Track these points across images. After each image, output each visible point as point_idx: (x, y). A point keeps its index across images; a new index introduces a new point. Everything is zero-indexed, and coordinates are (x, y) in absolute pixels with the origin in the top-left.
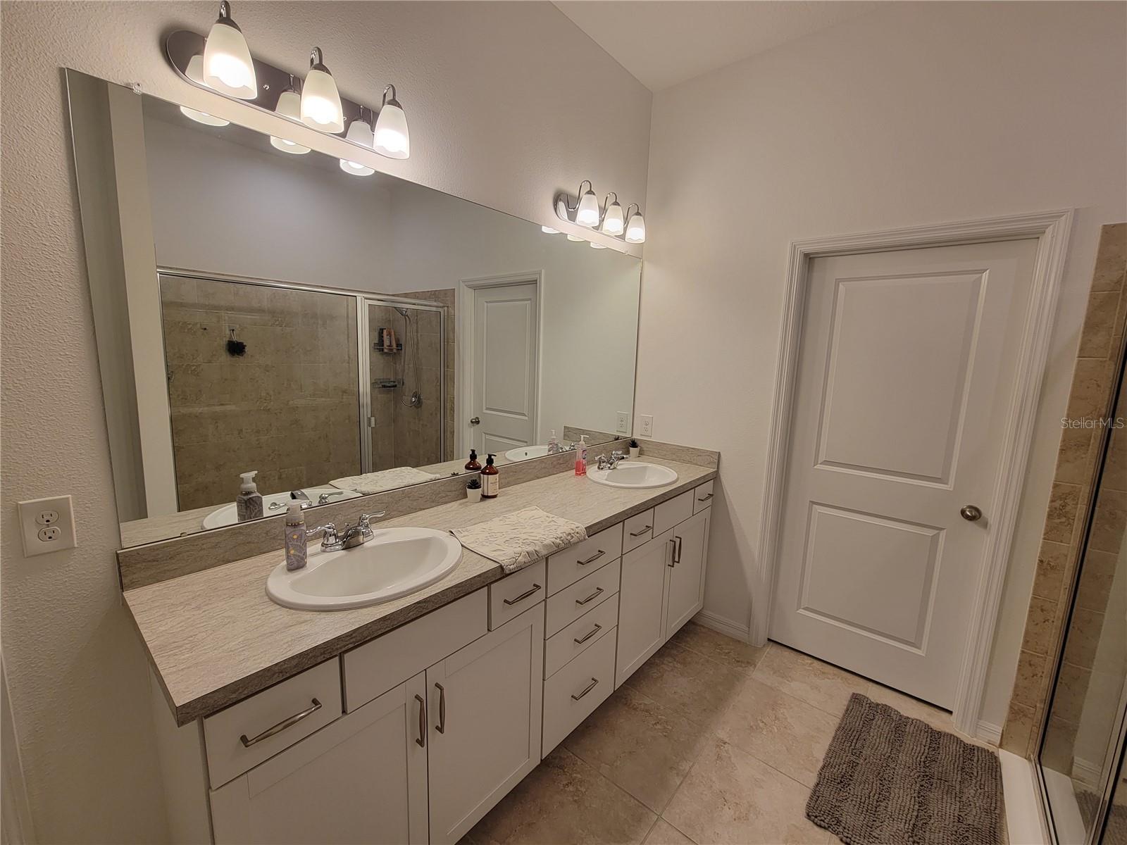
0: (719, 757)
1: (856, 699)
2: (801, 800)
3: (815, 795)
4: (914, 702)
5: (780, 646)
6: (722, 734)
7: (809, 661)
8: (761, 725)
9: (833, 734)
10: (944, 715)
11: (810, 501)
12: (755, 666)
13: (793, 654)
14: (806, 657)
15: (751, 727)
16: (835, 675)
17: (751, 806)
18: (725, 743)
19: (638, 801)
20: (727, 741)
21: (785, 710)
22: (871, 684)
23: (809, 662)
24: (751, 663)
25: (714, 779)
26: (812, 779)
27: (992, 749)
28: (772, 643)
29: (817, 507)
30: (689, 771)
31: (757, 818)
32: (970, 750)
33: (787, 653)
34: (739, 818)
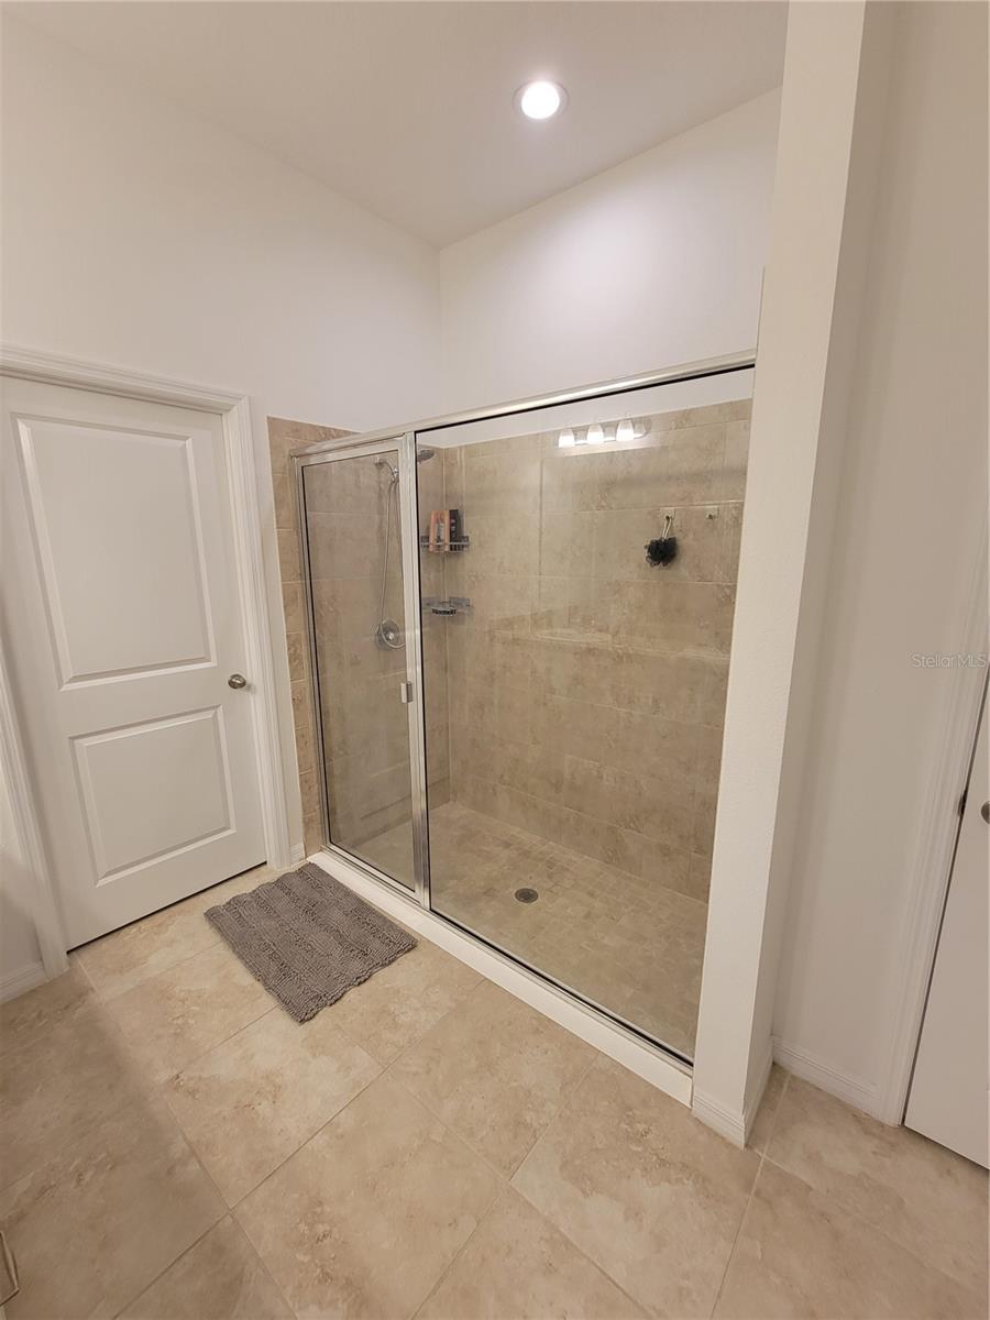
0: (192, 1093)
1: (212, 916)
2: (282, 1021)
3: (287, 1004)
4: (240, 878)
5: (88, 947)
6: (163, 1076)
7: (133, 929)
8: (180, 1021)
9: (234, 956)
10: (263, 869)
11: (70, 738)
12: (92, 989)
13: (110, 939)
14: (126, 929)
15: (175, 1034)
16: (170, 917)
17: (267, 1077)
18: (178, 1077)
19: (191, 1248)
20: (175, 1072)
21: (178, 987)
22: (202, 896)
23: (135, 930)
24: (82, 993)
25: (216, 1111)
26: (267, 1001)
27: (303, 863)
28: (74, 953)
29: (80, 741)
30: (189, 1144)
31: (282, 1075)
32: (301, 871)
33: (104, 944)
34: (275, 1096)
